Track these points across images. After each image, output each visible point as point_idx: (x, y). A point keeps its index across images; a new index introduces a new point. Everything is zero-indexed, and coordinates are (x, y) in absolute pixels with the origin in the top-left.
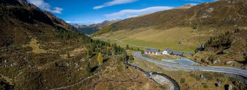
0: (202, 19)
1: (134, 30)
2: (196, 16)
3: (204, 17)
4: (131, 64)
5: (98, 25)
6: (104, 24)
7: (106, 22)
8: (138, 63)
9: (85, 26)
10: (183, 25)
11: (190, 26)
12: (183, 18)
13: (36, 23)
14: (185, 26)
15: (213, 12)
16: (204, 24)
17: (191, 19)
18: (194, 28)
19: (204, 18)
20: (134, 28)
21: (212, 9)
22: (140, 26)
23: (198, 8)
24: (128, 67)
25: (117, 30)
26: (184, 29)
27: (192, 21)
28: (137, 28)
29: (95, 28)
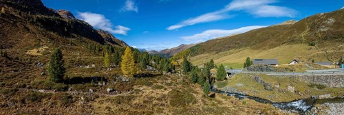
0: (321, 32)
1: (221, 53)
2: (310, 30)
3: (322, 30)
4: (222, 89)
5: (172, 51)
6: (180, 49)
7: (183, 46)
8: (240, 85)
9: (155, 51)
10: (293, 41)
11: (305, 43)
12: (291, 33)
13: (74, 37)
14: (297, 43)
15: (335, 23)
16: (325, 39)
17: (302, 35)
18: (312, 45)
19: (324, 32)
20: (220, 51)
21: (332, 20)
22: (229, 48)
23: (310, 21)
24: (213, 96)
25: (197, 54)
26: (296, 46)
27: (305, 37)
28: (225, 50)
29: (168, 54)
